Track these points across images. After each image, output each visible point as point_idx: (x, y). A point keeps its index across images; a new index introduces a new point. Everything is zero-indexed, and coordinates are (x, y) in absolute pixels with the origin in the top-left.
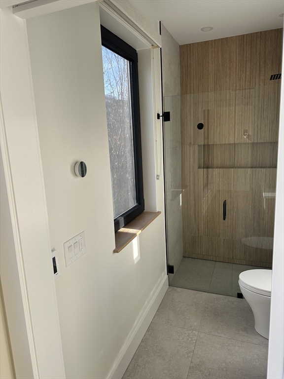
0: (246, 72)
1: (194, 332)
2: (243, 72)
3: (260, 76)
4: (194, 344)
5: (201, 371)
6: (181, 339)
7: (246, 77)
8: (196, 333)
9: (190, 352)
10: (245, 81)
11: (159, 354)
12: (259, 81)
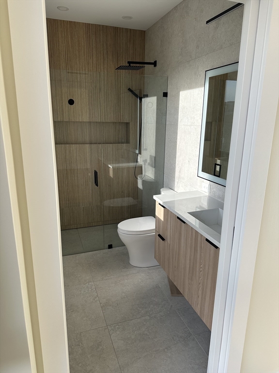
0: (93, 58)
1: (90, 283)
2: (90, 58)
3: (104, 65)
4: (95, 291)
5: (110, 305)
6: (83, 292)
7: (93, 63)
8: (92, 283)
9: (96, 297)
10: (93, 67)
11: (72, 310)
12: (104, 69)
